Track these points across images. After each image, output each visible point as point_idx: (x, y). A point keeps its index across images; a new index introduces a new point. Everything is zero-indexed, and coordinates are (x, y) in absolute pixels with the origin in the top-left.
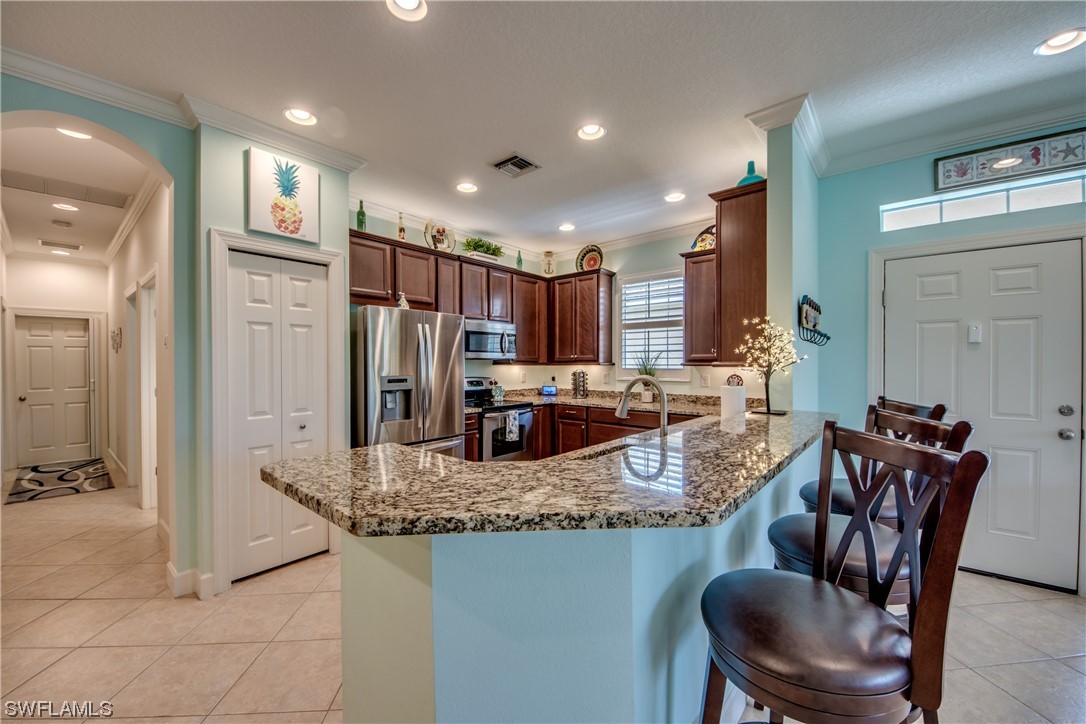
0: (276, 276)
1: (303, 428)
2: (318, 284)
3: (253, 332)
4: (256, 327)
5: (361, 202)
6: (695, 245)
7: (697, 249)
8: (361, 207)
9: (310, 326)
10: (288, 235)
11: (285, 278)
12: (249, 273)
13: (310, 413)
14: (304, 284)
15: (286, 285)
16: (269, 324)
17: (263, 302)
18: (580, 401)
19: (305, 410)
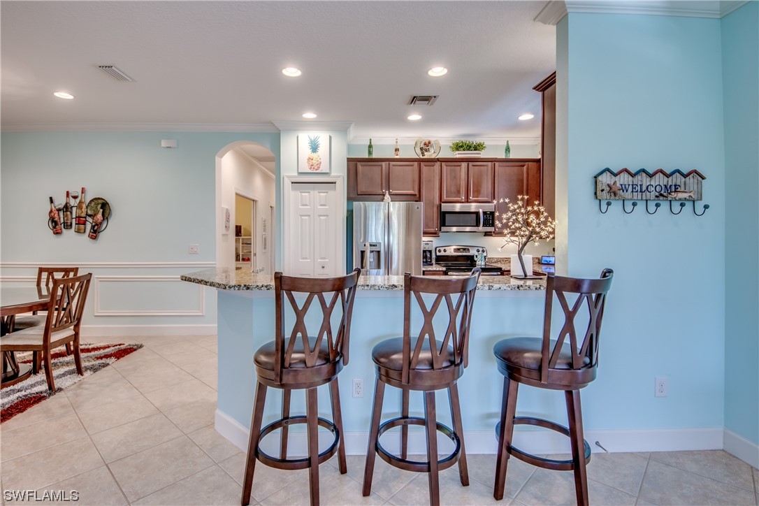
0: (312, 192)
1: (323, 267)
2: (331, 193)
3: (302, 219)
4: (304, 218)
5: (370, 140)
8: (370, 143)
9: (327, 216)
10: (315, 171)
11: (316, 192)
12: (301, 192)
13: (327, 260)
14: (324, 194)
15: (317, 195)
16: (309, 216)
17: (306, 205)
19: (325, 258)
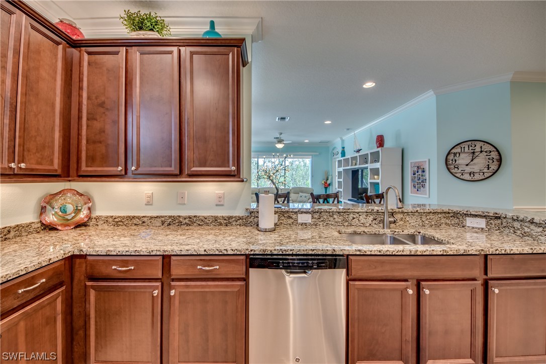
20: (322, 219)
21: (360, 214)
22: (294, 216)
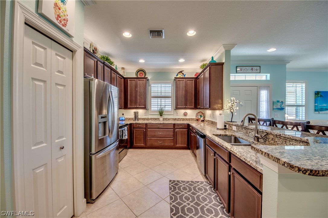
0: (49, 50)
1: (63, 148)
4: (36, 82)
6: (177, 75)
7: (178, 77)
10: (61, 26)
12: (33, 43)
13: (64, 138)
14: (62, 59)
16: (44, 81)
17: (41, 65)
18: (137, 122)
19: (62, 137)
20: (239, 130)
21: (252, 130)
22: (232, 126)
